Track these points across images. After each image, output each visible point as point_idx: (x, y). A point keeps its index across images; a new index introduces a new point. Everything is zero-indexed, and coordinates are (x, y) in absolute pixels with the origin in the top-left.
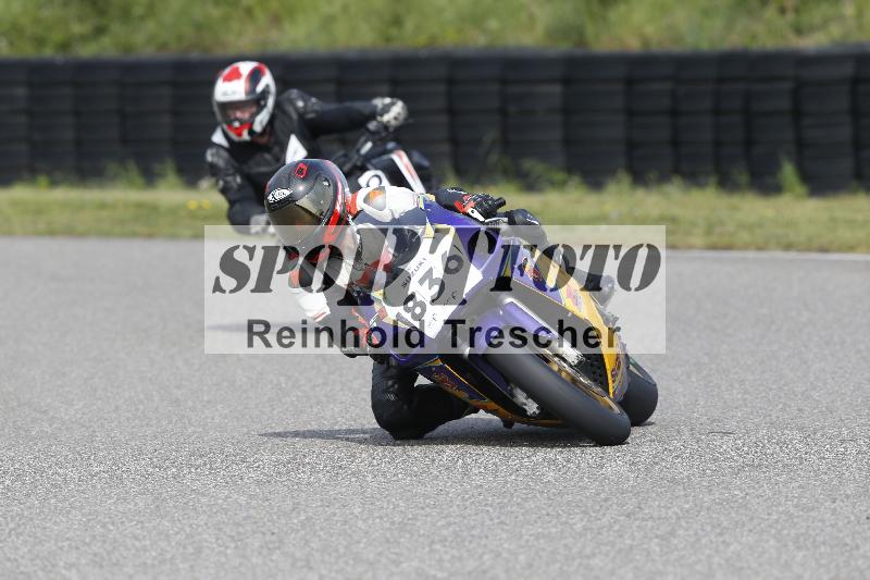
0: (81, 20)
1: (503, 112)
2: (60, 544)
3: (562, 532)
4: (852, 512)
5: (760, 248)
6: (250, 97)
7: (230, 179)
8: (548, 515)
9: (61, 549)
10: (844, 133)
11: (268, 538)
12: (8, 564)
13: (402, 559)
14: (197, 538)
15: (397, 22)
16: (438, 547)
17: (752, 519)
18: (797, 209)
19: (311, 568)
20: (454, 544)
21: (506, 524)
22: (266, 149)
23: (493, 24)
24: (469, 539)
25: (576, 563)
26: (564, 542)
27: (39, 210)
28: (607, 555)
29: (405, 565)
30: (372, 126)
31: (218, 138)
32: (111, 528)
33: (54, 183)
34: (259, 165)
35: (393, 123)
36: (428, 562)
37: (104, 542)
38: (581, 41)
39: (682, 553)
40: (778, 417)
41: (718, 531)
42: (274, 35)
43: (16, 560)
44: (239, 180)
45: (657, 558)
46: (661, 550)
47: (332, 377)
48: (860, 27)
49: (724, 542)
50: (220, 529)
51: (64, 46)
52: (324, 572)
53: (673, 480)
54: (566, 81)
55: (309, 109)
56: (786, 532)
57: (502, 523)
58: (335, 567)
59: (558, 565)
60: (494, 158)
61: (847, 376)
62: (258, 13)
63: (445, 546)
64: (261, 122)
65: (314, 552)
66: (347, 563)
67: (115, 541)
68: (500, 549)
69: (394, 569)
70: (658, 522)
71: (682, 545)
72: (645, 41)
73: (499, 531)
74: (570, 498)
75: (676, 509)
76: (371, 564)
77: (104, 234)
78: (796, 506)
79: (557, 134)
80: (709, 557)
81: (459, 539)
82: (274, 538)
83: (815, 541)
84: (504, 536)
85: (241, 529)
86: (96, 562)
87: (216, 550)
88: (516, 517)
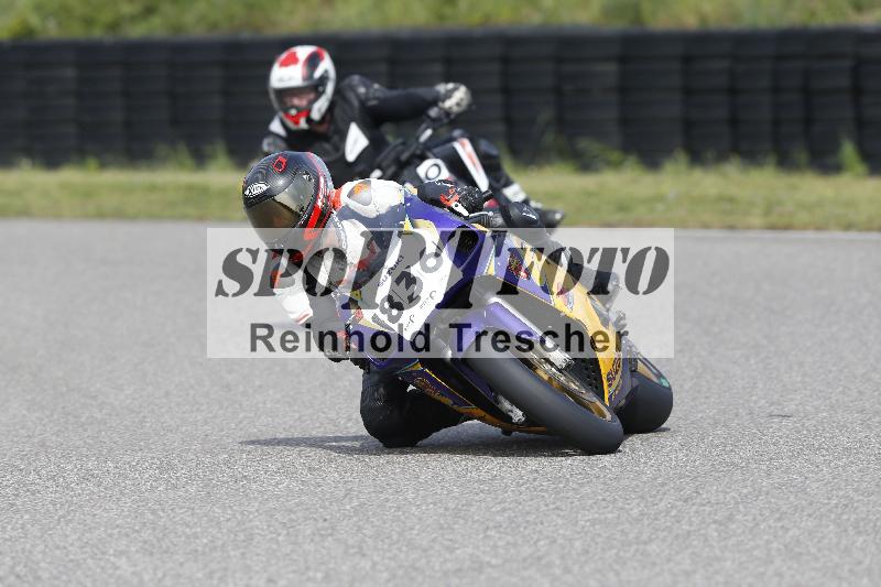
1: (558, 91)
2: (110, 531)
3: (619, 517)
5: (819, 228)
6: (306, 84)
8: (604, 500)
9: (111, 536)
11: (320, 524)
12: (58, 552)
13: (457, 546)
14: (248, 525)
16: (492, 533)
17: (811, 504)
19: (364, 555)
20: (509, 530)
21: (561, 510)
22: (325, 138)
24: (524, 525)
25: (633, 549)
26: (620, 528)
27: (88, 193)
28: (664, 540)
29: (458, 552)
30: (433, 112)
31: (276, 127)
32: (162, 514)
35: (455, 109)
36: (482, 548)
37: (154, 529)
38: (637, 18)
39: (740, 539)
40: (837, 400)
41: (777, 515)
43: (65, 548)
45: (715, 544)
46: (719, 535)
49: (782, 527)
50: (271, 516)
51: (114, 26)
52: (376, 558)
54: (623, 60)
55: (371, 95)
56: (845, 517)
57: (557, 508)
58: (388, 555)
59: (615, 551)
63: (499, 532)
64: (319, 110)
65: (367, 539)
66: (400, 550)
67: (165, 528)
68: (555, 535)
69: (448, 556)
70: (715, 507)
71: (739, 531)
72: (703, 18)
73: (555, 517)
74: (627, 482)
75: (734, 494)
76: (425, 551)
78: (856, 490)
79: (613, 113)
80: (768, 542)
81: (513, 525)
82: (326, 524)
83: (875, 526)
84: (560, 521)
85: (293, 516)
86: (146, 550)
87: (268, 537)
88: (572, 503)
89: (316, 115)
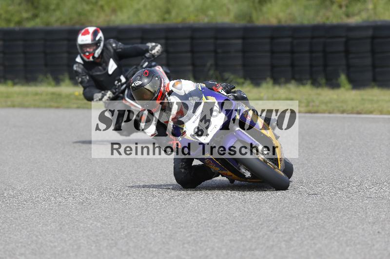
0: (27, 11)
1: (216, 52)
2: (17, 245)
3: (242, 239)
4: (371, 230)
5: (330, 113)
6: (93, 42)
7: (84, 77)
8: (235, 231)
9: (18, 247)
10: (368, 61)
11: (110, 241)
13: (170, 251)
14: (78, 242)
15: (168, 12)
16: (186, 245)
17: (326, 233)
18: (346, 95)
19: (129, 255)
20: (193, 244)
21: (217, 235)
22: (100, 64)
23: (211, 13)
24: (200, 242)
25: (248, 253)
26: (242, 243)
27: (8, 96)
28: (262, 249)
29: (171, 254)
30: (147, 55)
31: (79, 60)
32: (40, 237)
33: (15, 84)
34: (96, 72)
35: (156, 54)
36: (182, 252)
37: (37, 244)
38: (251, 20)
39: (295, 248)
41: (311, 238)
42: (113, 17)
44: (88, 78)
45: (284, 250)
46: (286, 247)
47: (139, 170)
48: (375, 13)
49: (314, 243)
50: (89, 238)
51: (19, 23)
52: (135, 257)
53: (291, 216)
54: (244, 38)
55: (118, 47)
56: (342, 238)
57: (215, 235)
58: (140, 255)
59: (239, 254)
60: (211, 72)
61: (369, 169)
62: (106, 8)
63: (189, 245)
64: (98, 53)
65: (131, 248)
66: (145, 253)
67: (42, 243)
68: (214, 246)
69: (167, 255)
70: (284, 234)
71: (295, 245)
72: (279, 21)
73: (214, 239)
74: (245, 223)
75: (292, 229)
76: (156, 253)
77: (37, 107)
78: (346, 227)
79: (239, 62)
80: (308, 250)
81: (196, 242)
82: (113, 242)
83: (355, 242)
84: (216, 240)
85: (98, 238)
86: (33, 253)
87: (87, 247)
88: (221, 232)
89: (96, 55)
